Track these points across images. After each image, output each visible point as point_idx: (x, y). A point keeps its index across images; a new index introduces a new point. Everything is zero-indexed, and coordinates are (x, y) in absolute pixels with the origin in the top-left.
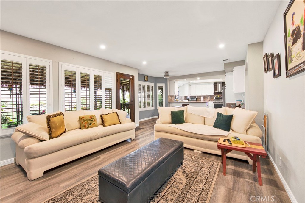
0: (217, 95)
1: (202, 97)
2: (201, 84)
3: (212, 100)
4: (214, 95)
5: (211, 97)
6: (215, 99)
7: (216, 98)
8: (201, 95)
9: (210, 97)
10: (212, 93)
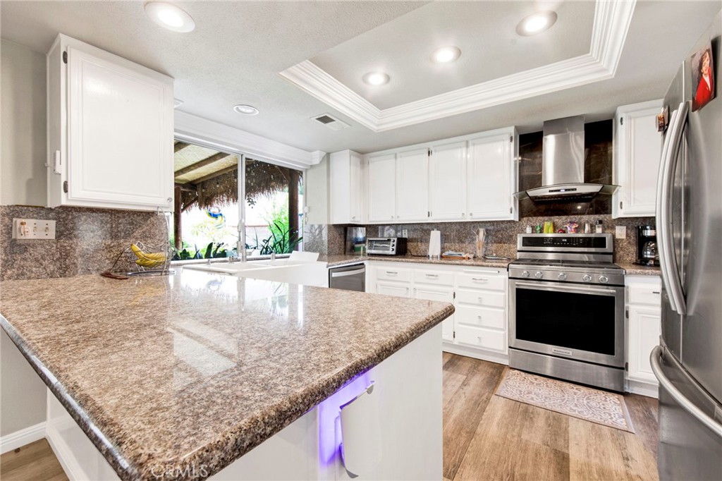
0: (537, 221)
1: (435, 236)
2: (431, 145)
3: (499, 259)
4: (514, 216)
5: (498, 232)
6: (519, 246)
7: (528, 241)
8: (430, 220)
9: (488, 233)
10: (504, 208)
